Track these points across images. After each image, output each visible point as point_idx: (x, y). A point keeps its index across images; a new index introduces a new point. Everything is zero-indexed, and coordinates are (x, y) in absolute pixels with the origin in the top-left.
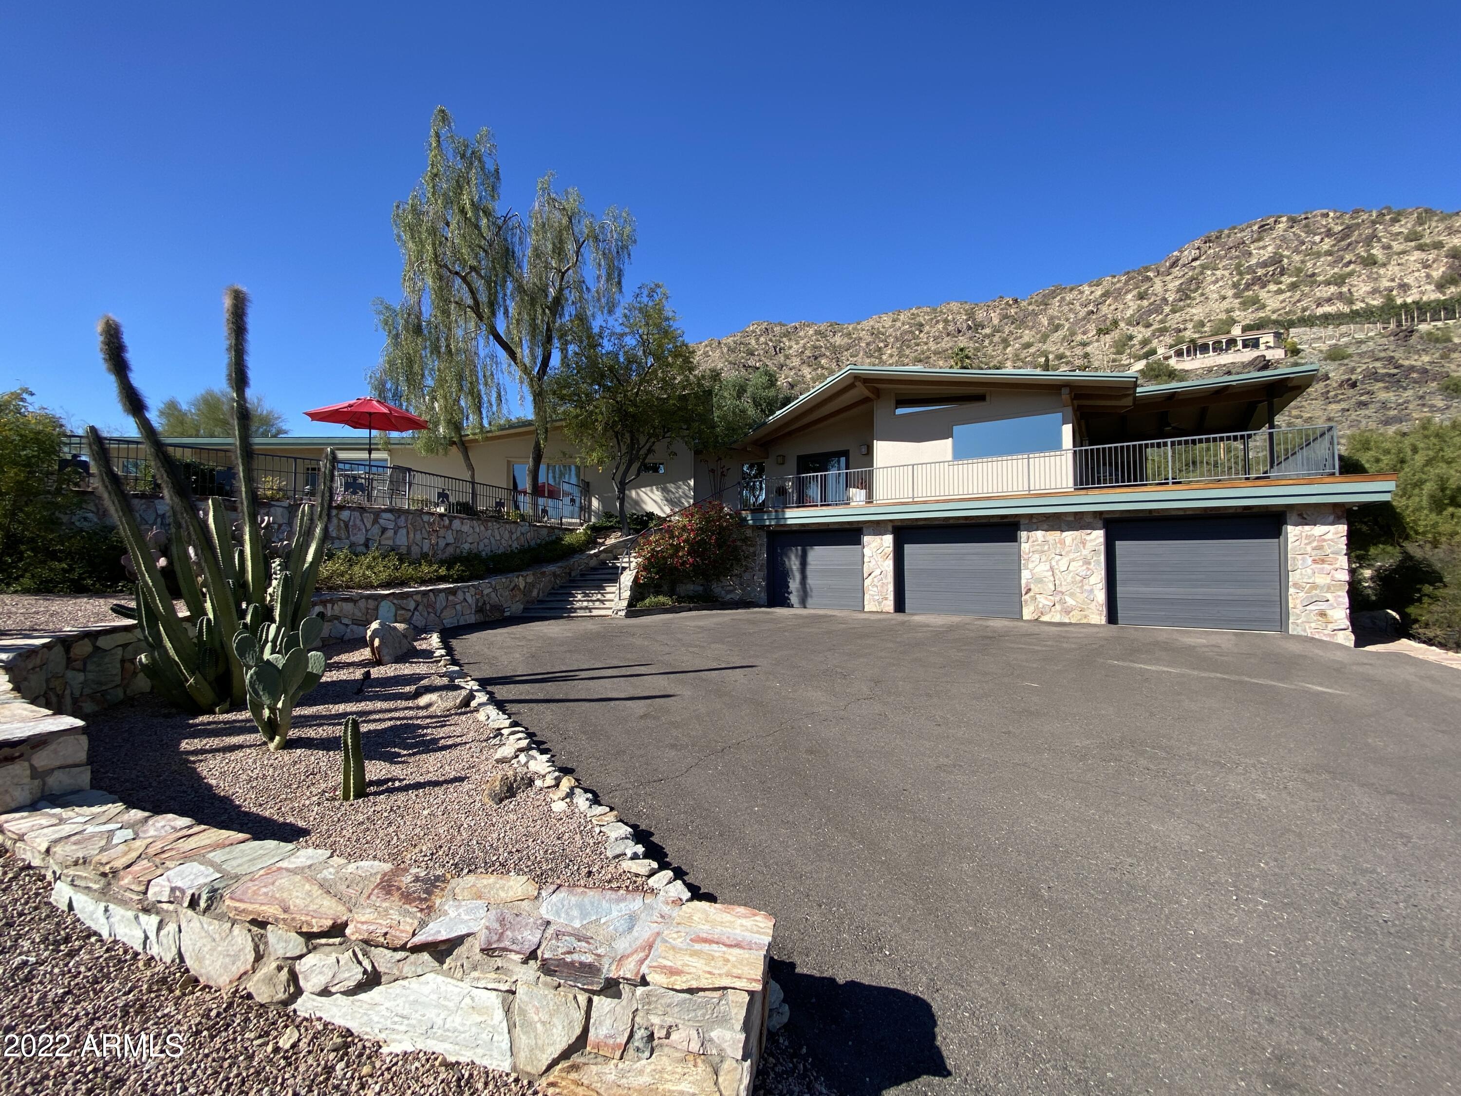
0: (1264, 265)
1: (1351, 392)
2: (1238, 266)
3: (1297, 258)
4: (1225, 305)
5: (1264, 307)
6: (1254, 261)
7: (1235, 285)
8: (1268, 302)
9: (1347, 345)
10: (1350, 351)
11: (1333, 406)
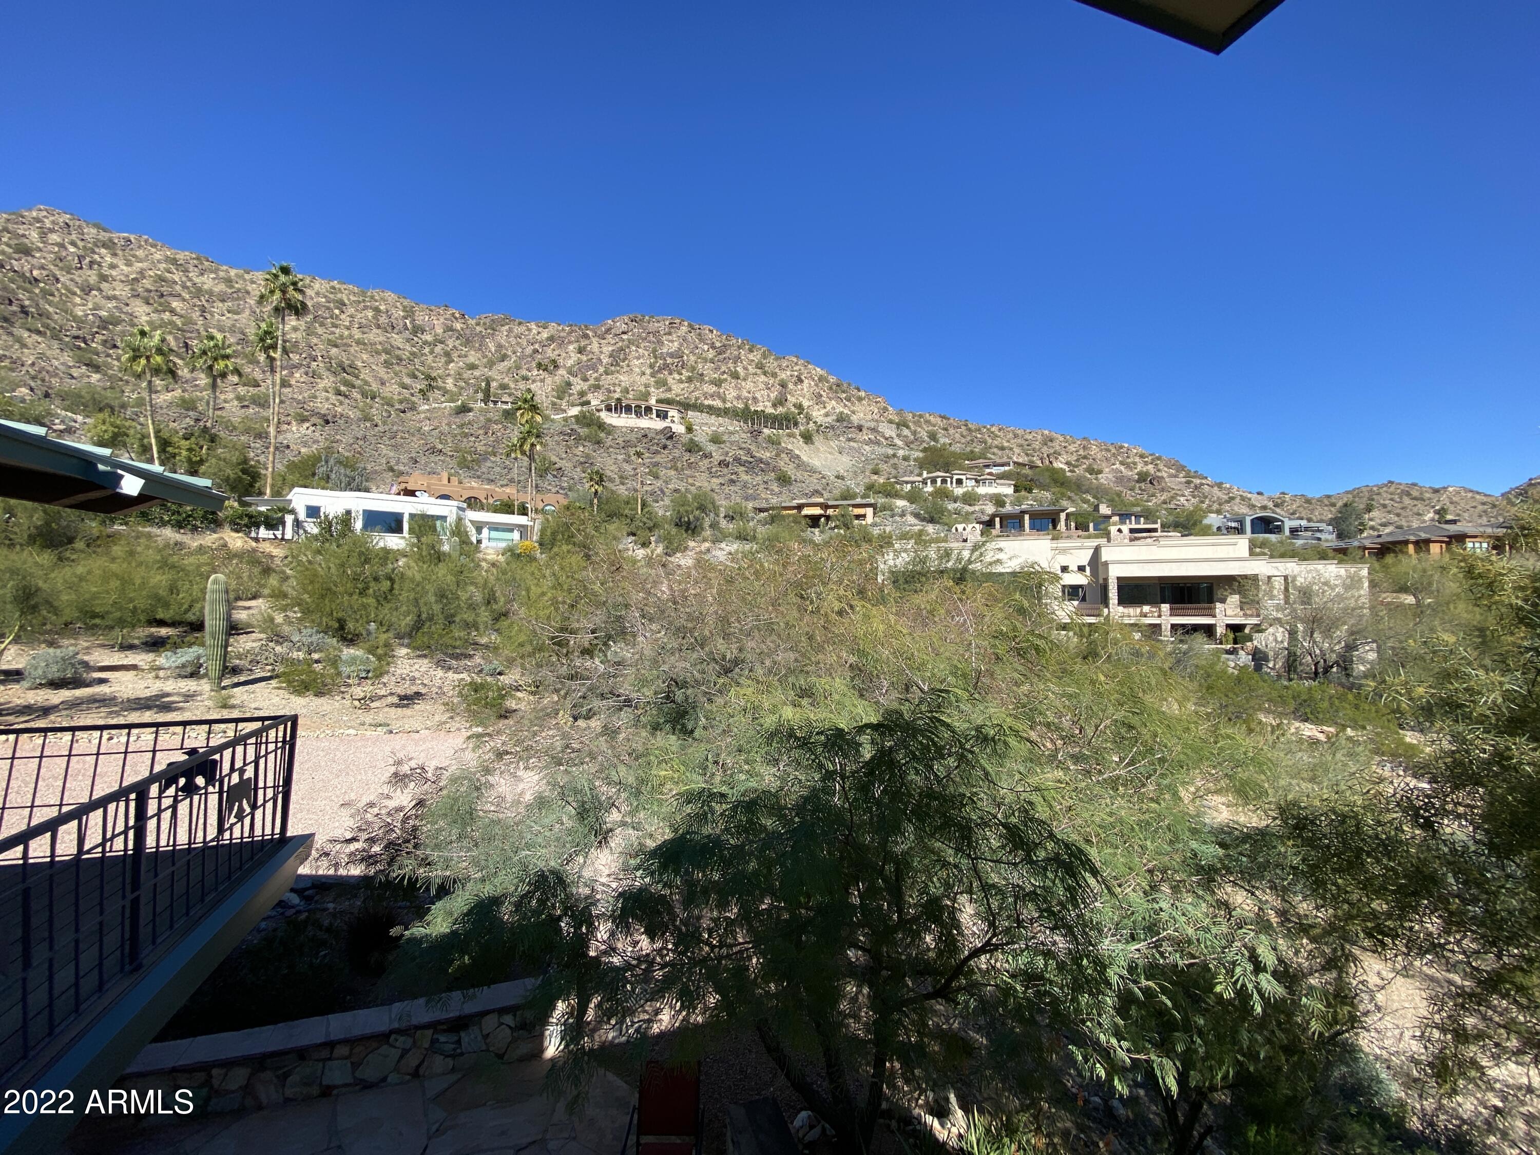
0: (672, 355)
1: (725, 470)
2: (654, 351)
3: (692, 358)
4: (644, 379)
5: (670, 390)
6: (665, 350)
7: (651, 366)
8: (674, 387)
9: (723, 433)
10: (725, 438)
11: (714, 480)
